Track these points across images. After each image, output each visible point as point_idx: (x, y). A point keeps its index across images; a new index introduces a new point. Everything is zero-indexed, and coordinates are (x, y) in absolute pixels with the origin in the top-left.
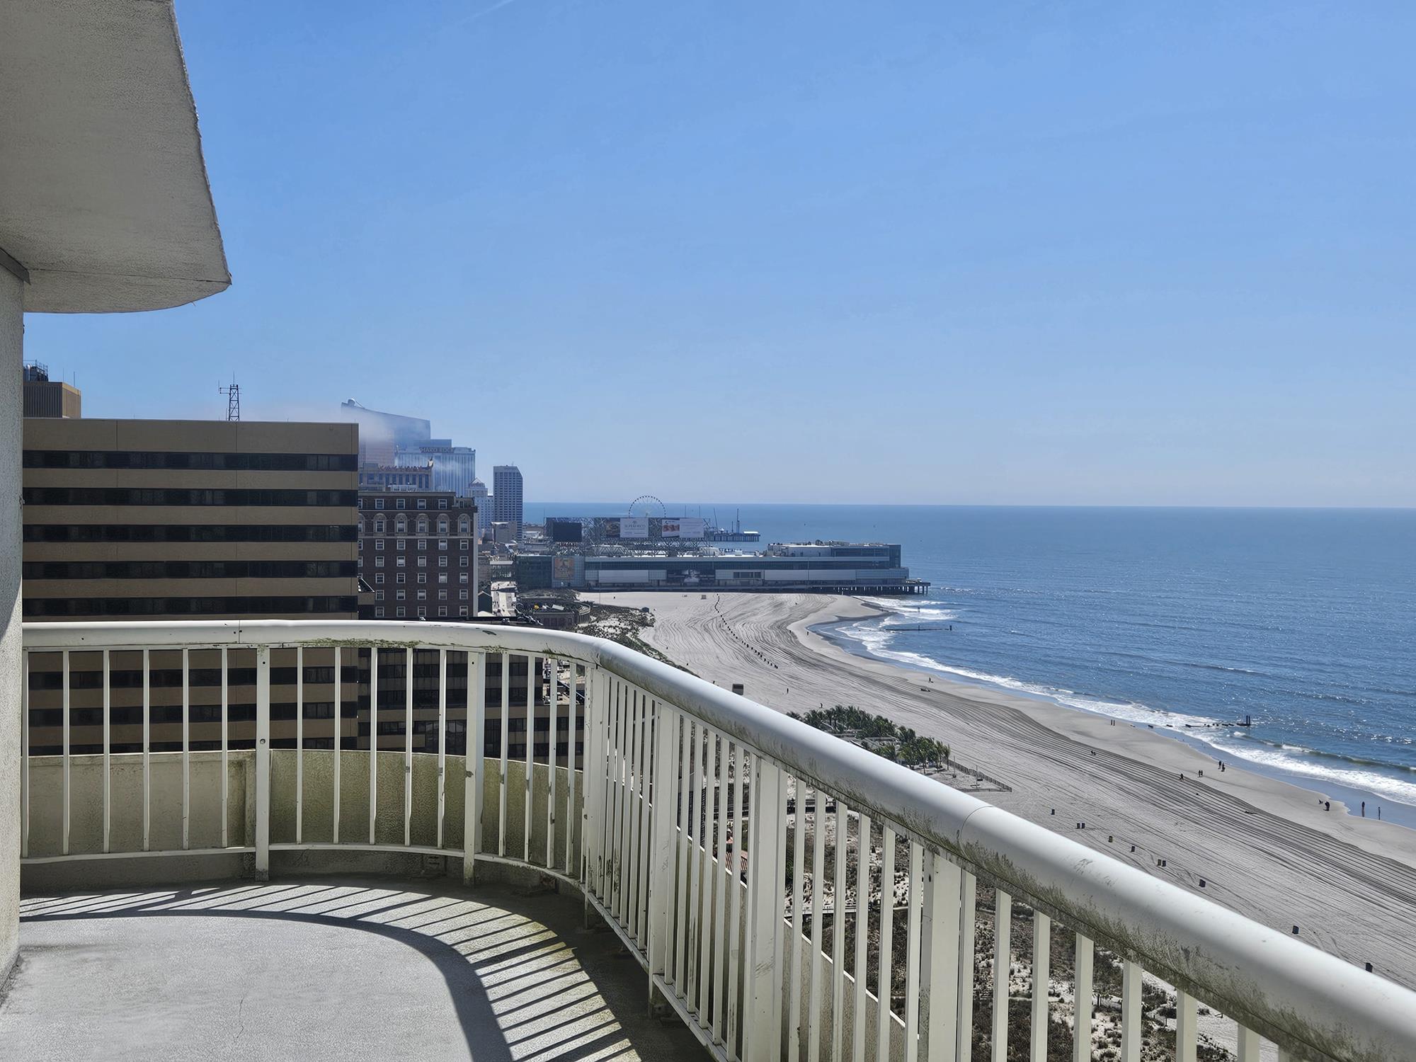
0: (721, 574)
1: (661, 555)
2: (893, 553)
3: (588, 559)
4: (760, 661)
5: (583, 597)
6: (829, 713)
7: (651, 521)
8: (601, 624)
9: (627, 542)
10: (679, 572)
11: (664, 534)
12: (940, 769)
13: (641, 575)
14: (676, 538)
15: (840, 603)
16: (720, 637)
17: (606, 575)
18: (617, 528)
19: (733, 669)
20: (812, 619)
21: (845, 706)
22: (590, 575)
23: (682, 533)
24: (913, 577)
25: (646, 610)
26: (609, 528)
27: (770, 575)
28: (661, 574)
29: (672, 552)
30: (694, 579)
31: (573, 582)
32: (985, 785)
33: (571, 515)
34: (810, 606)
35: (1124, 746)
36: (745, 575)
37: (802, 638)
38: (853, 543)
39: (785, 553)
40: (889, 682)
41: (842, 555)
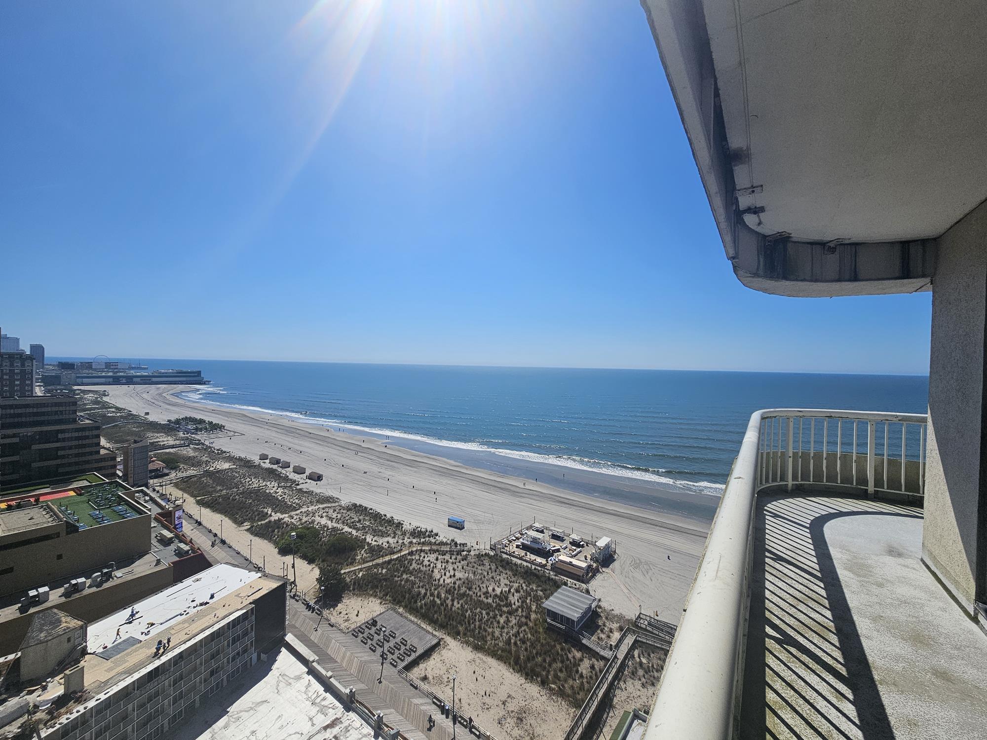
0: (135, 379)
1: (110, 374)
2: (199, 373)
3: (78, 375)
4: (154, 405)
5: (76, 387)
6: (182, 419)
7: (106, 363)
8: (86, 396)
9: (95, 370)
10: (118, 379)
11: (112, 367)
12: (222, 431)
13: (103, 380)
14: (117, 368)
15: (181, 387)
16: (137, 398)
17: (85, 380)
18: (92, 365)
19: (144, 408)
20: (171, 392)
21: (188, 416)
22: (79, 380)
23: (119, 367)
24: (205, 380)
25: (105, 391)
26: (88, 365)
27: (154, 379)
28: (111, 380)
29: (115, 373)
30: (124, 381)
31: (71, 383)
32: (236, 434)
33: (70, 361)
34: (169, 388)
35: (276, 421)
36: (144, 380)
37: (168, 397)
38: (185, 370)
39: (160, 373)
40: (201, 409)
41: (181, 374)
